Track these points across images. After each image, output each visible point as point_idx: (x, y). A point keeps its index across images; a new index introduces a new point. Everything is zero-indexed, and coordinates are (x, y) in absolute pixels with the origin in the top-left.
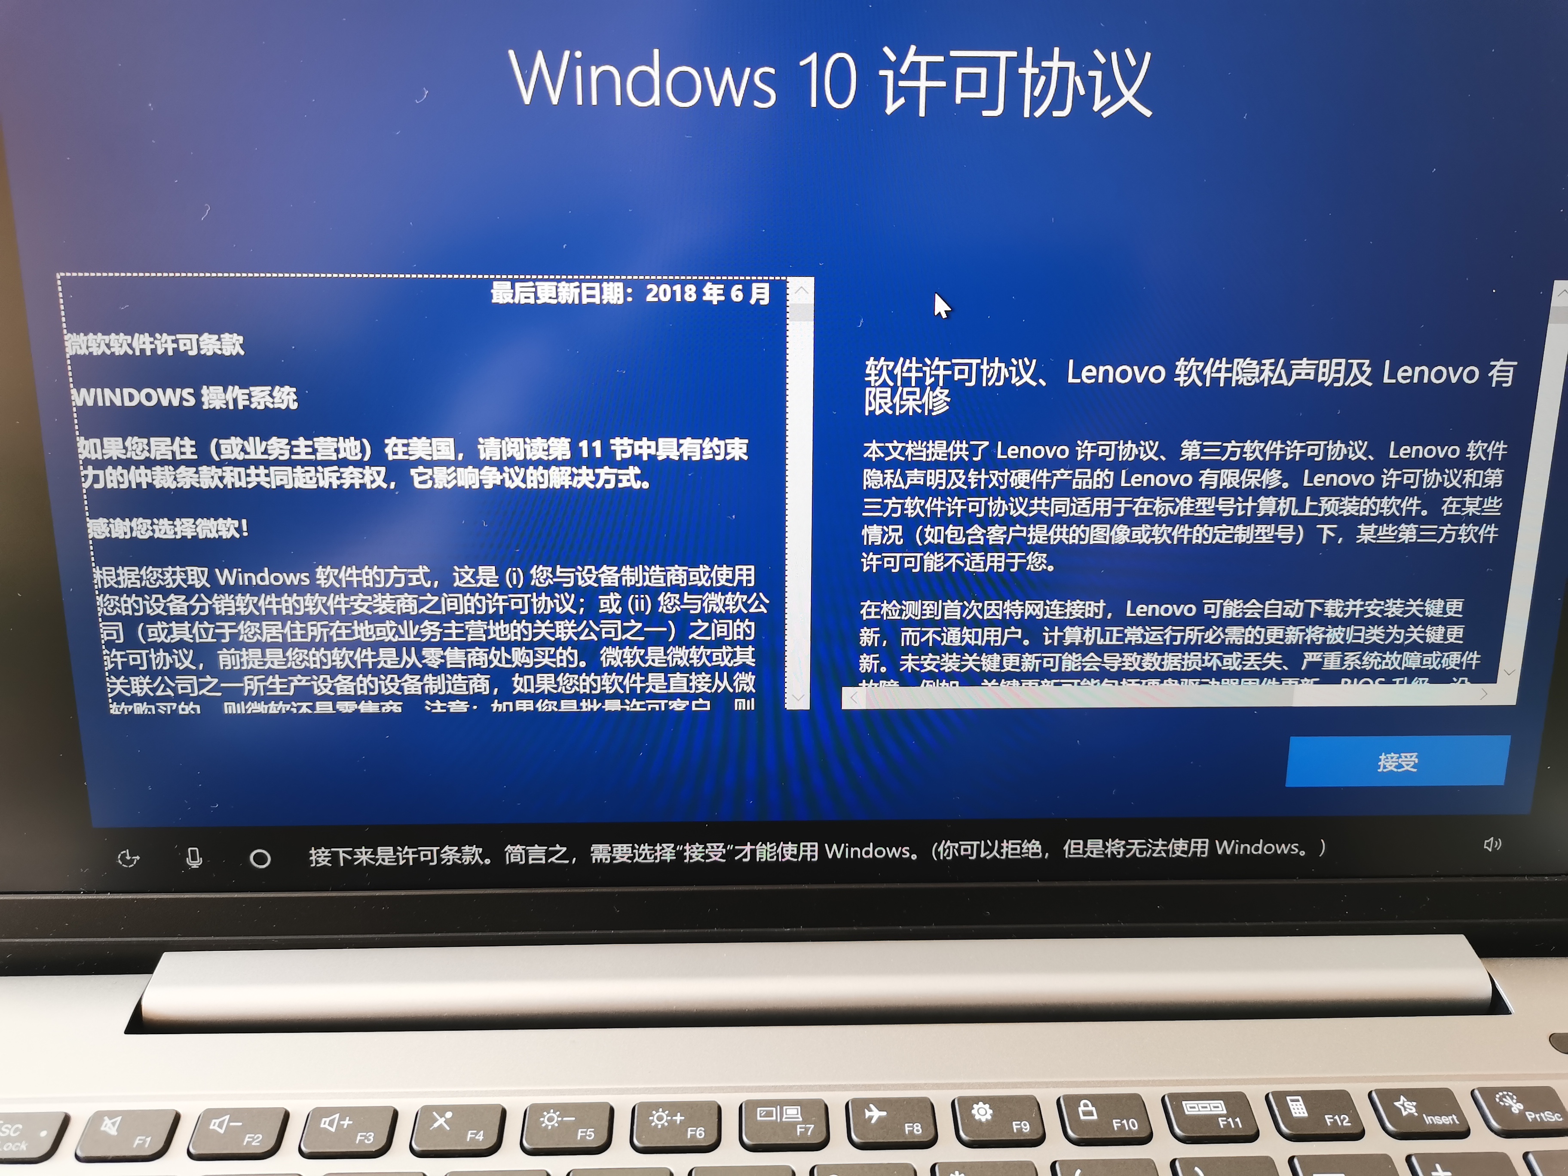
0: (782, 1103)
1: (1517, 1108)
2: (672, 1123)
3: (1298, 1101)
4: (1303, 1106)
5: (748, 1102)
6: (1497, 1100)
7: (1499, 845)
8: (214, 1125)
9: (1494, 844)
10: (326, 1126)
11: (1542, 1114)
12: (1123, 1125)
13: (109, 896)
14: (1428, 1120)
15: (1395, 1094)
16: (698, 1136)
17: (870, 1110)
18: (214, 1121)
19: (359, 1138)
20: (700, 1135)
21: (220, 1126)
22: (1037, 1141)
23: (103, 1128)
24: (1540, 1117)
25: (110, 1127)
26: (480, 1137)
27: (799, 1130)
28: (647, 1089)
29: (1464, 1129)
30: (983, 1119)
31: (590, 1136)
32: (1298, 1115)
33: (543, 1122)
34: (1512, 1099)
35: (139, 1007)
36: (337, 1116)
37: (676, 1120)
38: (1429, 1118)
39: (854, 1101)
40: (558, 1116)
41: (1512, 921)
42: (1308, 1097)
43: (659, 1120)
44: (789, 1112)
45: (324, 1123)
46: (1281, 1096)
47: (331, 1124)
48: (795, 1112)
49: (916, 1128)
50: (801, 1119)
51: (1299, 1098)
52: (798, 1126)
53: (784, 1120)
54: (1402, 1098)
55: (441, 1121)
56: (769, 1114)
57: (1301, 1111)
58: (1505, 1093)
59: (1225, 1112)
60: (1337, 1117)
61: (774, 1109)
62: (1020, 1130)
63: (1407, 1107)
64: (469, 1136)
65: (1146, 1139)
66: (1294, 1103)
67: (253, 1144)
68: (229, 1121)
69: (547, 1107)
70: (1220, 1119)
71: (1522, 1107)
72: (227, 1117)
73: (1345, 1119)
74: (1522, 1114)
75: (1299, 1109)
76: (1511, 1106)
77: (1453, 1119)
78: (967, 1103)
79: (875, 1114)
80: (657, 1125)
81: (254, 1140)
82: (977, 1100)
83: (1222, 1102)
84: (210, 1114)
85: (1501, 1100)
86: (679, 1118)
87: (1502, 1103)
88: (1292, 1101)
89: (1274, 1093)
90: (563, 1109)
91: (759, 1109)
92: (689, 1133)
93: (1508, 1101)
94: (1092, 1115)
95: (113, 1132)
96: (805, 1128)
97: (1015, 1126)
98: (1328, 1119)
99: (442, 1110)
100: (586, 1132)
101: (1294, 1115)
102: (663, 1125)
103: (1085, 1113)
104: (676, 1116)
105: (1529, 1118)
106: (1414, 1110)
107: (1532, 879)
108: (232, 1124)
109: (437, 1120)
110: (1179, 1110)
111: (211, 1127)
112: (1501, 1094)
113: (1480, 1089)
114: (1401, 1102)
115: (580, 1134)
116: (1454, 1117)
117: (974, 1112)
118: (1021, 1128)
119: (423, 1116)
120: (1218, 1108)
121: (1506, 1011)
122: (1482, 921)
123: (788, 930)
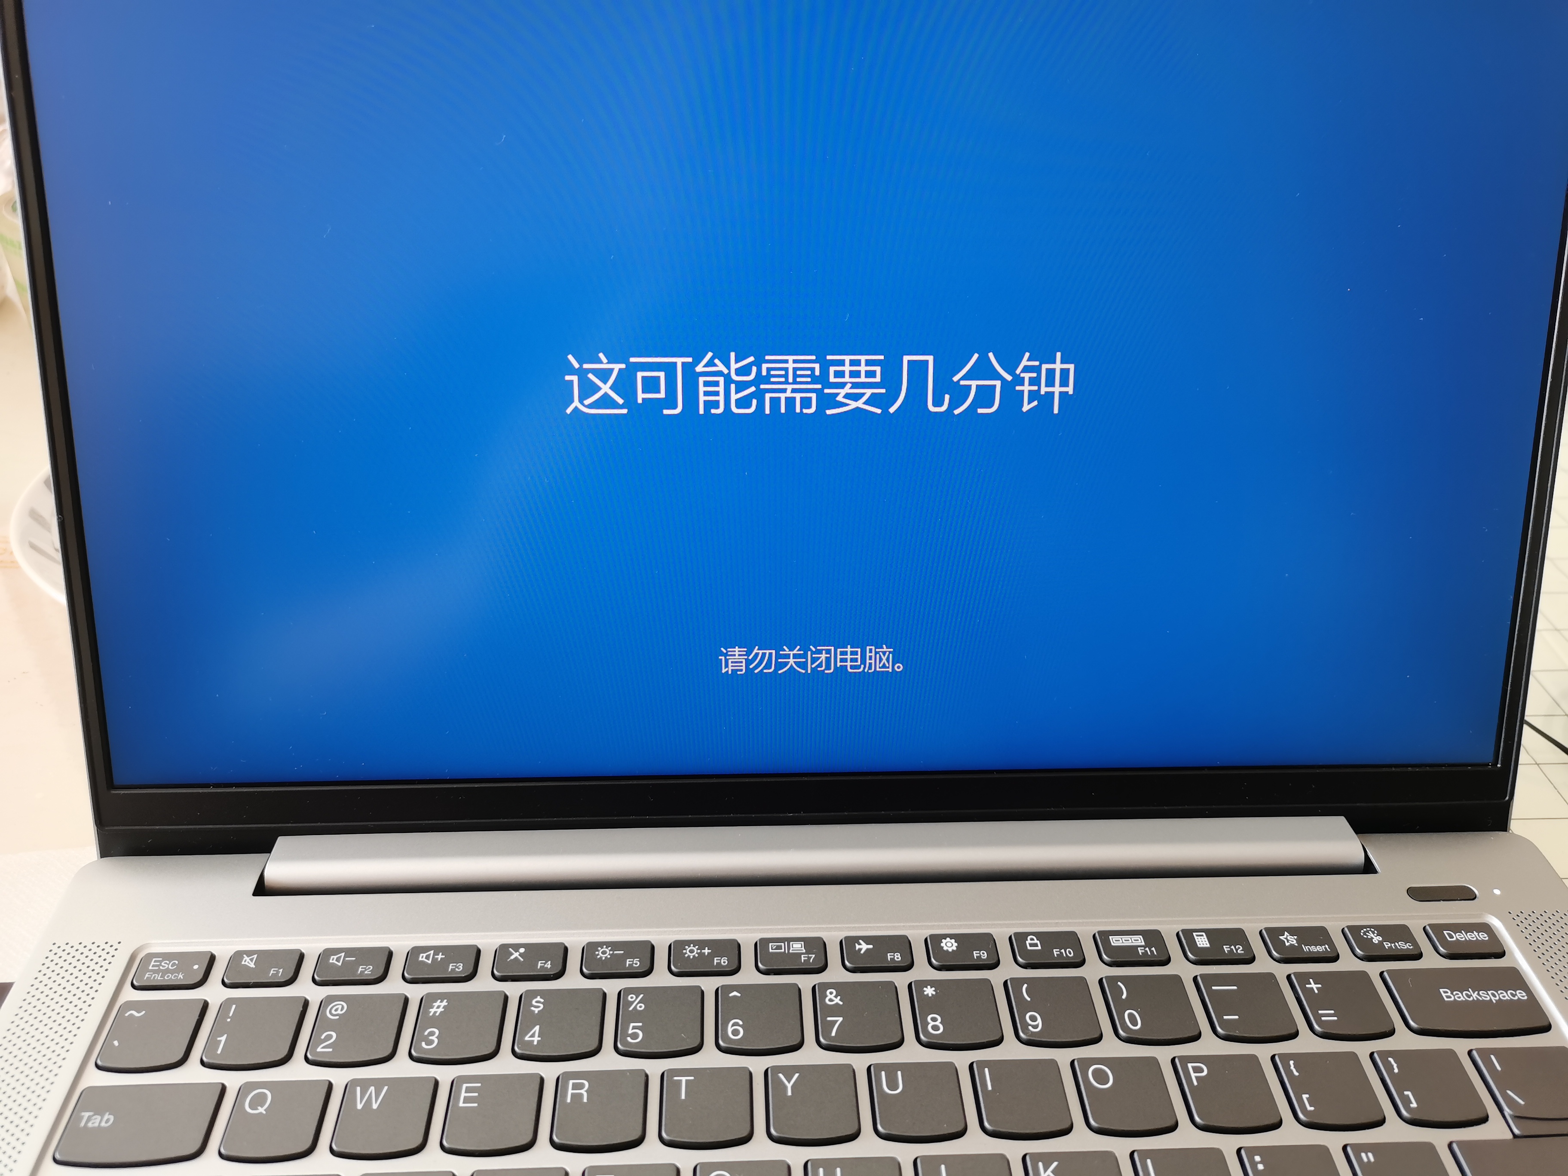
0: (789, 940)
1: (1376, 939)
2: (701, 955)
3: (1202, 936)
4: (1206, 940)
5: (761, 940)
6: (1362, 934)
8: (333, 960)
10: (424, 959)
11: (1396, 944)
12: (1061, 953)
13: (234, 789)
14: (1306, 948)
15: (1281, 931)
16: (722, 963)
17: (860, 944)
18: (332, 957)
19: (451, 967)
20: (724, 962)
21: (338, 960)
22: (994, 965)
23: (243, 963)
24: (1395, 946)
25: (249, 962)
26: (548, 965)
27: (803, 959)
28: (680, 931)
29: (1334, 955)
30: (950, 950)
31: (636, 964)
32: (1202, 946)
33: (598, 955)
34: (1373, 933)
35: (262, 877)
36: (432, 952)
37: (704, 953)
38: (1306, 947)
39: (846, 938)
40: (610, 951)
41: (1383, 804)
42: (1210, 933)
43: (691, 952)
44: (794, 946)
45: (422, 957)
46: (1189, 933)
47: (427, 957)
48: (800, 946)
49: (896, 957)
50: (804, 951)
51: (1204, 934)
52: (802, 956)
53: (791, 951)
54: (1286, 933)
55: (516, 955)
56: (779, 948)
57: (1204, 943)
58: (1368, 929)
59: (1143, 943)
60: (1233, 947)
61: (783, 944)
62: (979, 957)
63: (1290, 940)
64: (539, 965)
65: (1081, 963)
66: (1199, 937)
67: (366, 972)
68: (345, 957)
69: (601, 944)
70: (1139, 948)
71: (1381, 939)
72: (343, 954)
73: (1239, 948)
74: (1381, 943)
75: (1202, 942)
76: (1372, 938)
77: (1325, 948)
78: (936, 939)
79: (864, 947)
80: (689, 956)
81: (366, 970)
82: (945, 936)
83: (1141, 937)
84: (328, 953)
85: (1364, 933)
86: (706, 951)
87: (1366, 937)
88: (1197, 936)
89: (1183, 931)
90: (614, 945)
91: (770, 944)
92: (715, 961)
93: (1371, 935)
94: (1037, 946)
95: (252, 965)
96: (808, 957)
97: (975, 954)
98: (1226, 949)
99: (516, 947)
100: (633, 961)
101: (1199, 946)
102: (694, 956)
103: (1031, 945)
104: (705, 949)
105: (1386, 946)
106: (1295, 942)
107: (1398, 770)
108: (347, 959)
109: (512, 954)
110: (1106, 942)
111: (331, 961)
112: (1365, 930)
113: (1348, 927)
114: (1285, 936)
115: (628, 963)
116: (1327, 946)
117: (942, 945)
118: (980, 955)
119: (503, 951)
120: (1139, 941)
121: (1375, 871)
122: (1358, 804)
123: (791, 815)
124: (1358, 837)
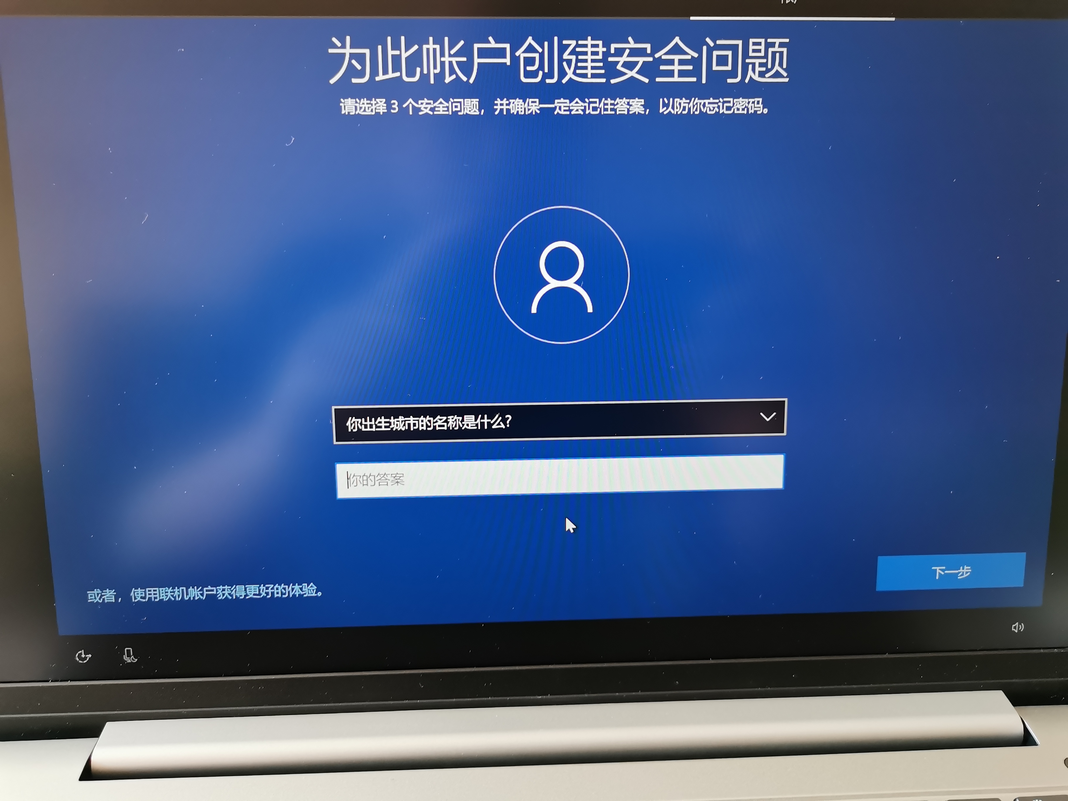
7: (1022, 627)
9: (1019, 628)
13: (69, 683)
35: (89, 761)
41: (1034, 680)
107: (1046, 651)
113: (1019, 798)
121: (1034, 743)
122: (1014, 680)
123: (540, 697)
124: (1015, 709)
